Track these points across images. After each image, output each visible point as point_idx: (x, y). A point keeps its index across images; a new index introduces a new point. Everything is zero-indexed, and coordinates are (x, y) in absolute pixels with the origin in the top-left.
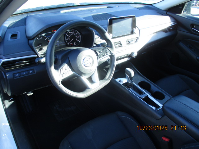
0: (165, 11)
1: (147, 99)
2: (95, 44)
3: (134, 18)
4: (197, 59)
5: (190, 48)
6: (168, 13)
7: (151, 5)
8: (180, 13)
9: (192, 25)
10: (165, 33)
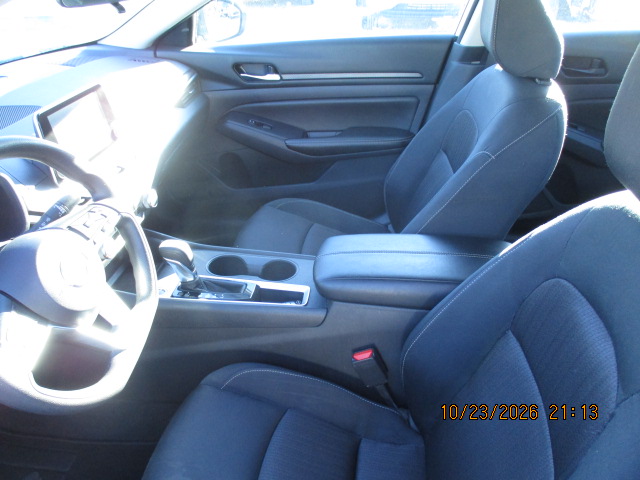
0: (148, 49)
1: (261, 295)
2: (31, 213)
3: (99, 90)
4: (288, 147)
5: (259, 125)
6: (159, 53)
7: (94, 43)
8: (189, 43)
9: (237, 67)
10: (181, 110)
